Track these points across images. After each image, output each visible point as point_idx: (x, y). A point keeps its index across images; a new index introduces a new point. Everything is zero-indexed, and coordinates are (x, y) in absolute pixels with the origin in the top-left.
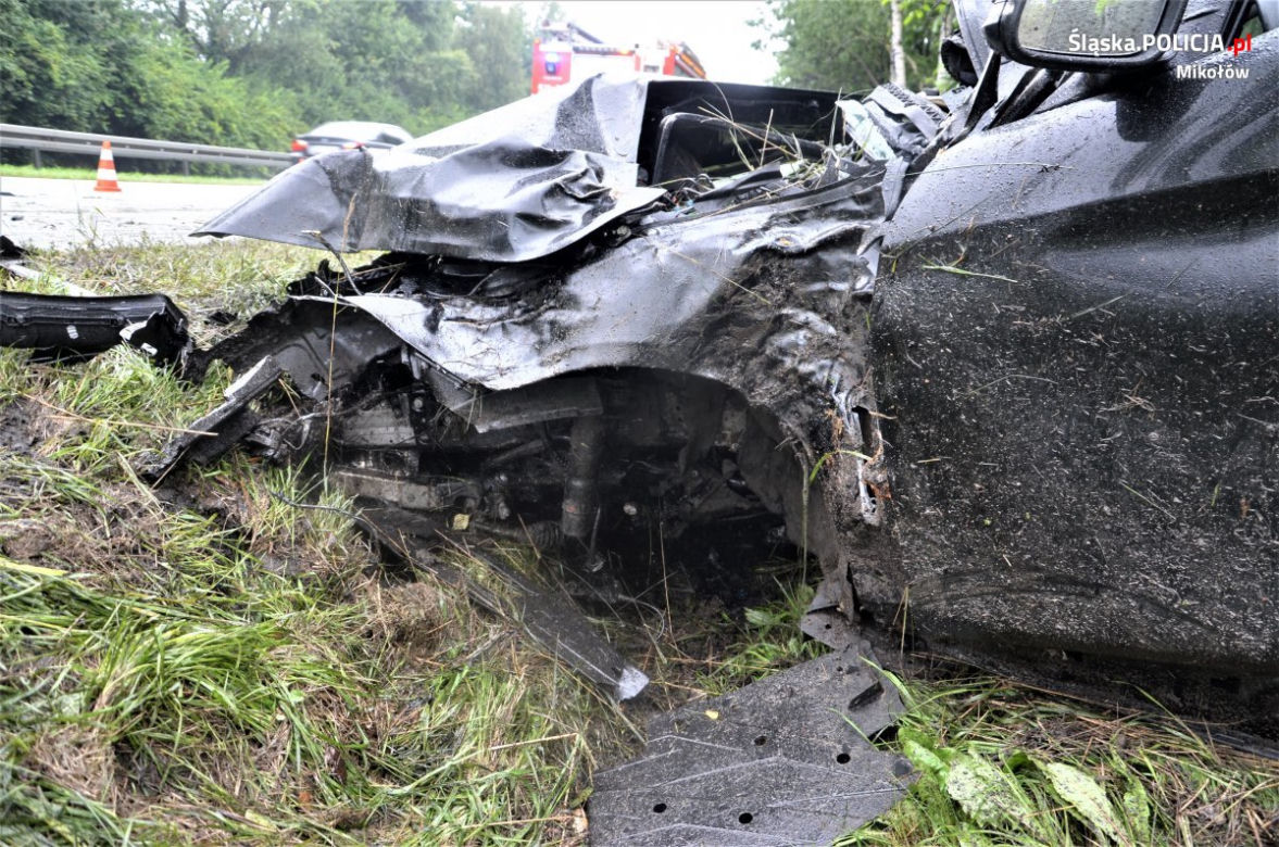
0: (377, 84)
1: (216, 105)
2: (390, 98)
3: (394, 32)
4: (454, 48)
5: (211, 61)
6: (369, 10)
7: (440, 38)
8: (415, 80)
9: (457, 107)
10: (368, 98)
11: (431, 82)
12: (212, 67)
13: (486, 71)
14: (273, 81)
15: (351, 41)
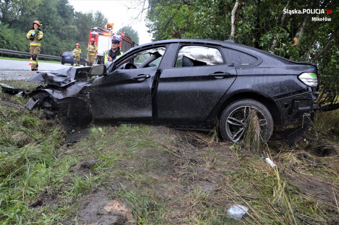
0: (51, 33)
1: (5, 36)
2: (55, 37)
3: (57, 20)
4: (73, 24)
5: (3, 23)
6: (50, 13)
7: (70, 22)
8: (62, 32)
9: (73, 40)
10: (49, 37)
11: (66, 33)
12: (4, 25)
13: (82, 31)
14: (22, 30)
15: (44, 21)
